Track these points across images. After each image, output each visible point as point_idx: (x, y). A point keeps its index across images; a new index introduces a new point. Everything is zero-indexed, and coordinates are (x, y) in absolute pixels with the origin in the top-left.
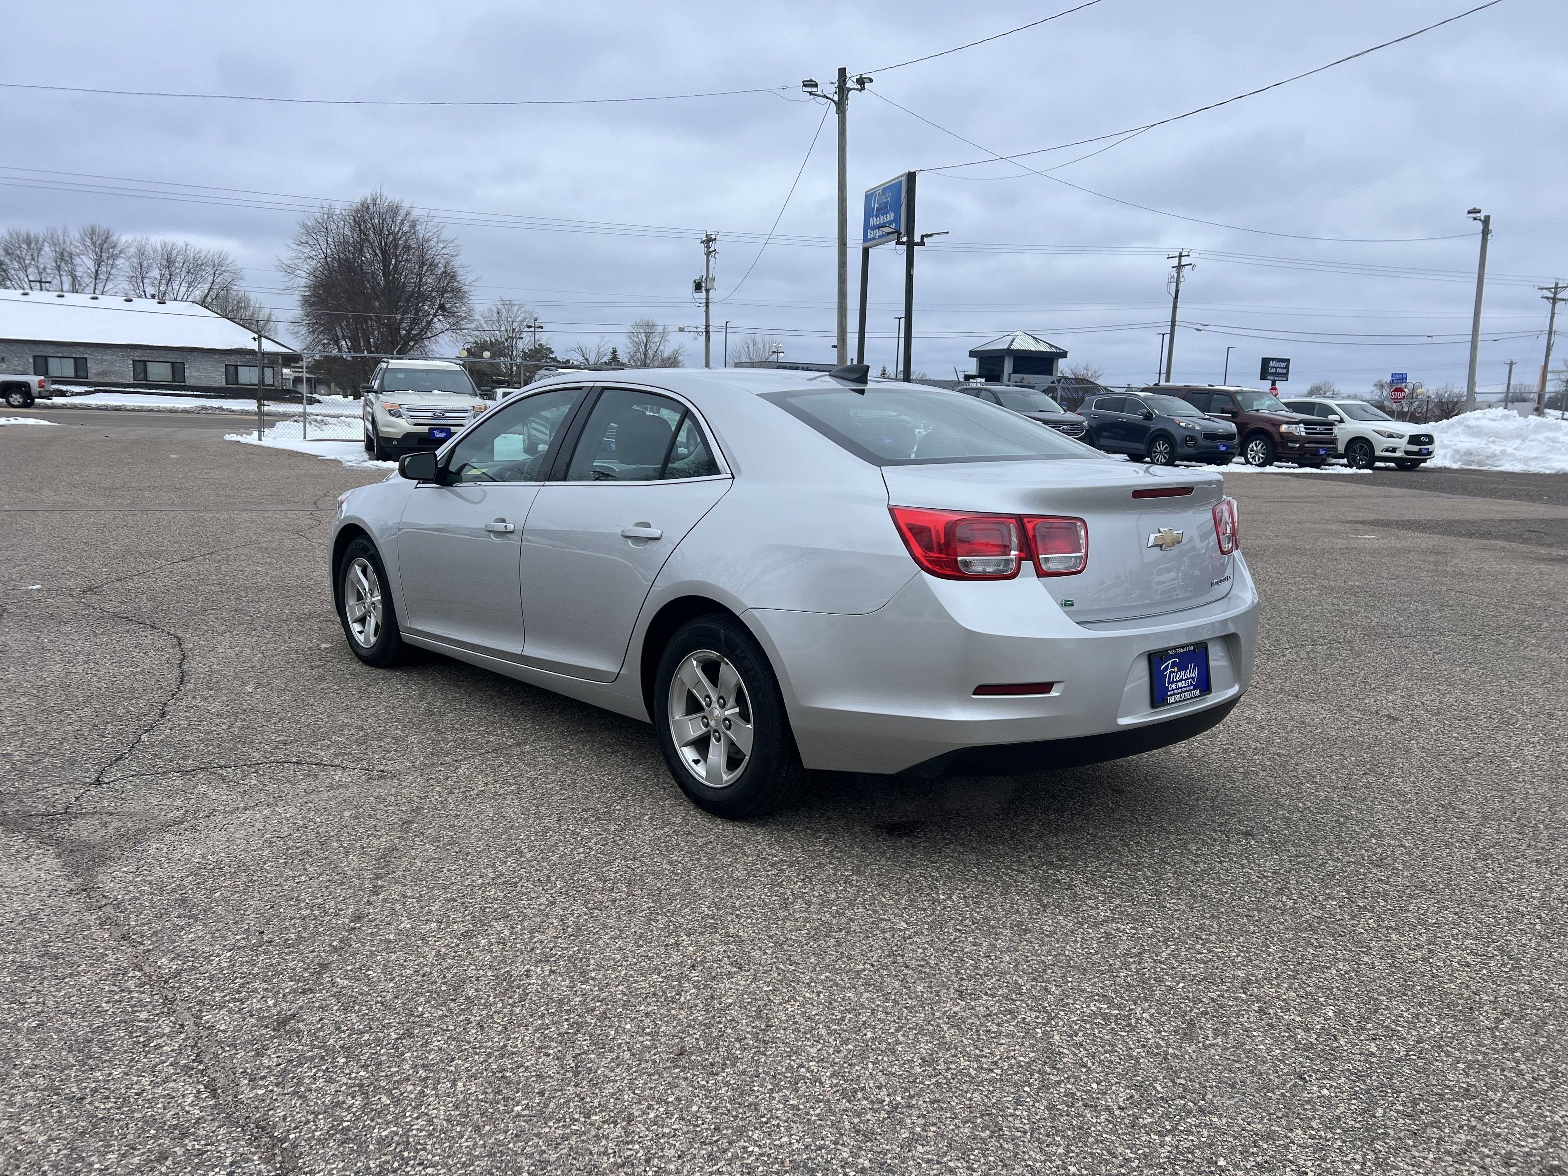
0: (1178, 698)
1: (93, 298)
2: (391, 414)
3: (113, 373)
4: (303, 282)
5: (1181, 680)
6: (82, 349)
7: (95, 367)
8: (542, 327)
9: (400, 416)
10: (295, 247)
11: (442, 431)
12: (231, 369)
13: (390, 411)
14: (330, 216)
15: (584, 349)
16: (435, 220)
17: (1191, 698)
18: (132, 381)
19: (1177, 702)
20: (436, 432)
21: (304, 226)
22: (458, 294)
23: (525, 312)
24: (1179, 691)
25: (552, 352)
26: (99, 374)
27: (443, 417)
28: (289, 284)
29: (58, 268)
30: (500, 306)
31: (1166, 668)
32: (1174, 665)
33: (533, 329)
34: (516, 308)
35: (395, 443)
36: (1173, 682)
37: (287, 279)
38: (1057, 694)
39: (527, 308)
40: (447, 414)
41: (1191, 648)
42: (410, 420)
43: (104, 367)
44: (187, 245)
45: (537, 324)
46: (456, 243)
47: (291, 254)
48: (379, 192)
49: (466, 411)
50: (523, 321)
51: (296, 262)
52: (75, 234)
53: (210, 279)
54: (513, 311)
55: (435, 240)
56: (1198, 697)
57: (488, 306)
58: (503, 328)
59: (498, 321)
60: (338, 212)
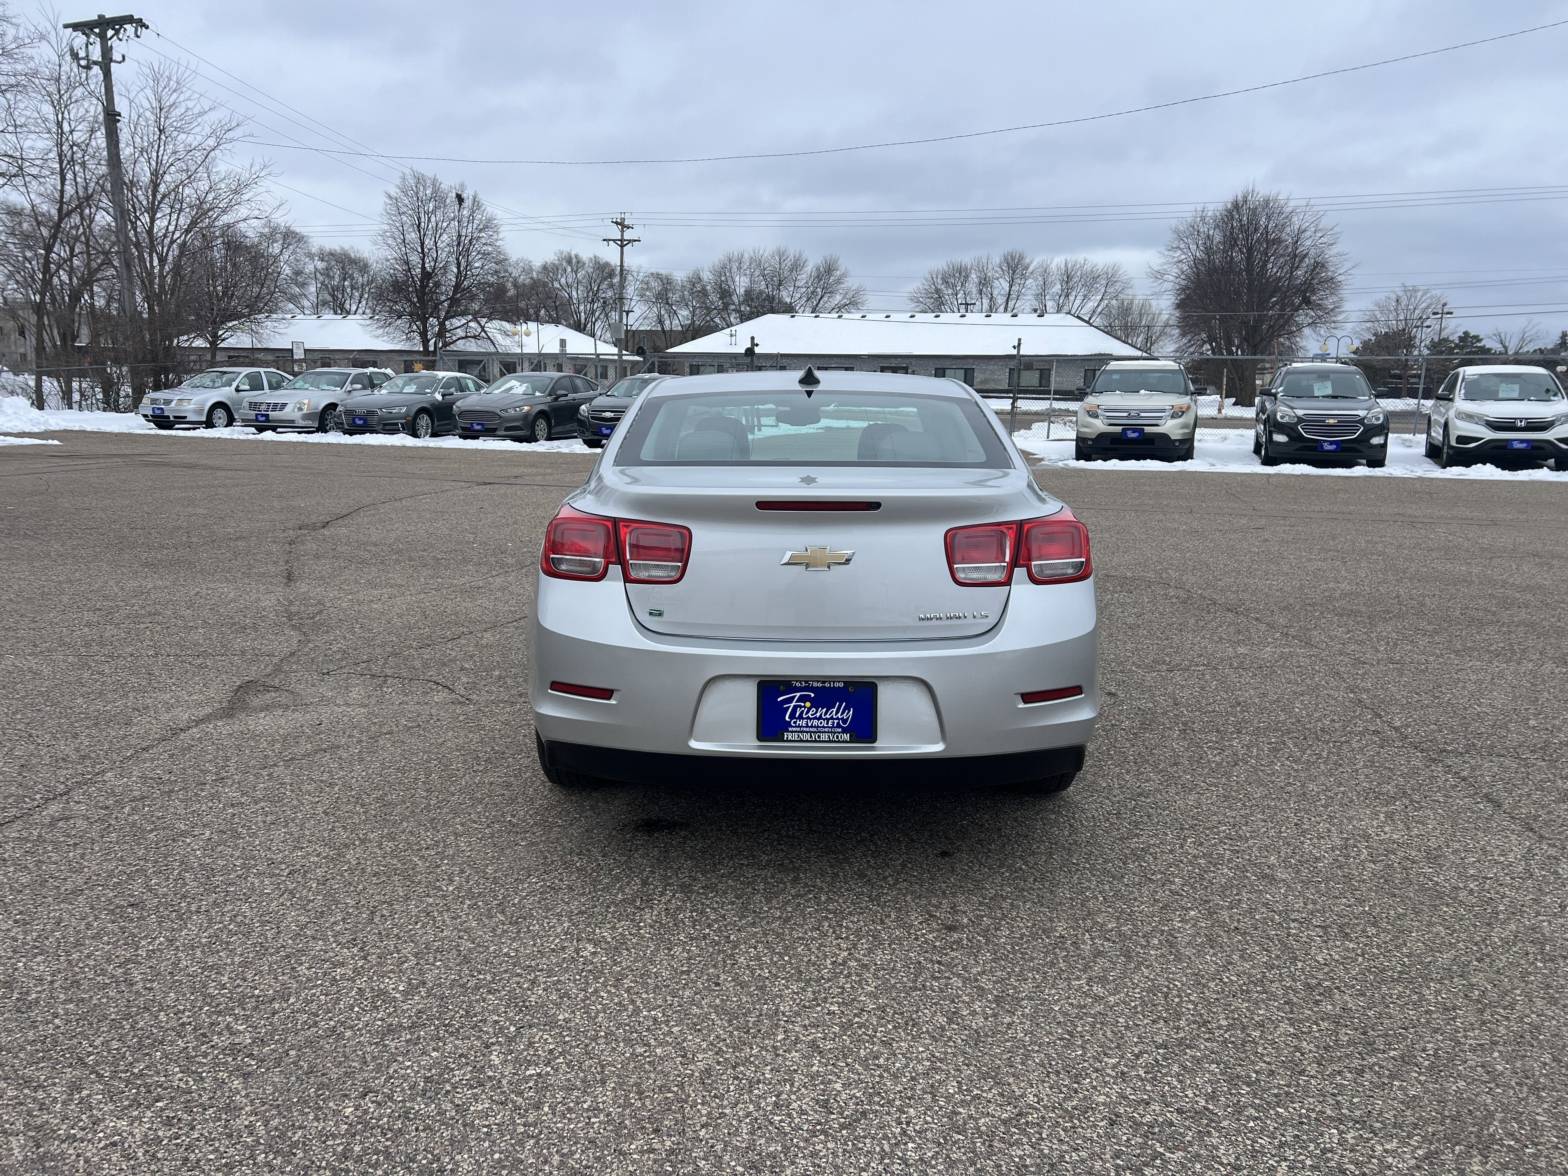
0: (807, 737)
1: (987, 316)
2: (1090, 416)
3: (993, 380)
4: (1169, 286)
5: (817, 718)
6: (971, 361)
7: (980, 376)
8: (1451, 313)
9: (1097, 417)
10: (1167, 253)
11: (1134, 431)
12: (1090, 374)
13: (1088, 412)
14: (1203, 219)
15: (1503, 336)
16: (1315, 209)
17: (833, 742)
18: (1006, 387)
20: (1129, 432)
21: (1176, 231)
22: (1331, 284)
23: (1431, 298)
25: (1480, 340)
26: (982, 382)
27: (1138, 417)
28: (1157, 290)
29: (981, 292)
30: (1400, 294)
31: (790, 700)
32: (803, 699)
33: (1439, 316)
34: (1420, 294)
35: (1090, 443)
36: (800, 718)
37: (1156, 284)
38: (614, 702)
39: (1434, 292)
40: (1142, 414)
41: (842, 683)
42: (1105, 421)
43: (987, 376)
44: (1085, 261)
45: (1445, 310)
46: (1336, 230)
47: (1162, 260)
48: (1251, 188)
49: (1163, 411)
50: (1428, 307)
51: (1165, 267)
52: (997, 260)
53: (1103, 290)
54: (1416, 297)
55: (1313, 229)
56: (846, 742)
57: (1387, 294)
58: (1401, 317)
59: (1396, 310)
60: (1210, 214)
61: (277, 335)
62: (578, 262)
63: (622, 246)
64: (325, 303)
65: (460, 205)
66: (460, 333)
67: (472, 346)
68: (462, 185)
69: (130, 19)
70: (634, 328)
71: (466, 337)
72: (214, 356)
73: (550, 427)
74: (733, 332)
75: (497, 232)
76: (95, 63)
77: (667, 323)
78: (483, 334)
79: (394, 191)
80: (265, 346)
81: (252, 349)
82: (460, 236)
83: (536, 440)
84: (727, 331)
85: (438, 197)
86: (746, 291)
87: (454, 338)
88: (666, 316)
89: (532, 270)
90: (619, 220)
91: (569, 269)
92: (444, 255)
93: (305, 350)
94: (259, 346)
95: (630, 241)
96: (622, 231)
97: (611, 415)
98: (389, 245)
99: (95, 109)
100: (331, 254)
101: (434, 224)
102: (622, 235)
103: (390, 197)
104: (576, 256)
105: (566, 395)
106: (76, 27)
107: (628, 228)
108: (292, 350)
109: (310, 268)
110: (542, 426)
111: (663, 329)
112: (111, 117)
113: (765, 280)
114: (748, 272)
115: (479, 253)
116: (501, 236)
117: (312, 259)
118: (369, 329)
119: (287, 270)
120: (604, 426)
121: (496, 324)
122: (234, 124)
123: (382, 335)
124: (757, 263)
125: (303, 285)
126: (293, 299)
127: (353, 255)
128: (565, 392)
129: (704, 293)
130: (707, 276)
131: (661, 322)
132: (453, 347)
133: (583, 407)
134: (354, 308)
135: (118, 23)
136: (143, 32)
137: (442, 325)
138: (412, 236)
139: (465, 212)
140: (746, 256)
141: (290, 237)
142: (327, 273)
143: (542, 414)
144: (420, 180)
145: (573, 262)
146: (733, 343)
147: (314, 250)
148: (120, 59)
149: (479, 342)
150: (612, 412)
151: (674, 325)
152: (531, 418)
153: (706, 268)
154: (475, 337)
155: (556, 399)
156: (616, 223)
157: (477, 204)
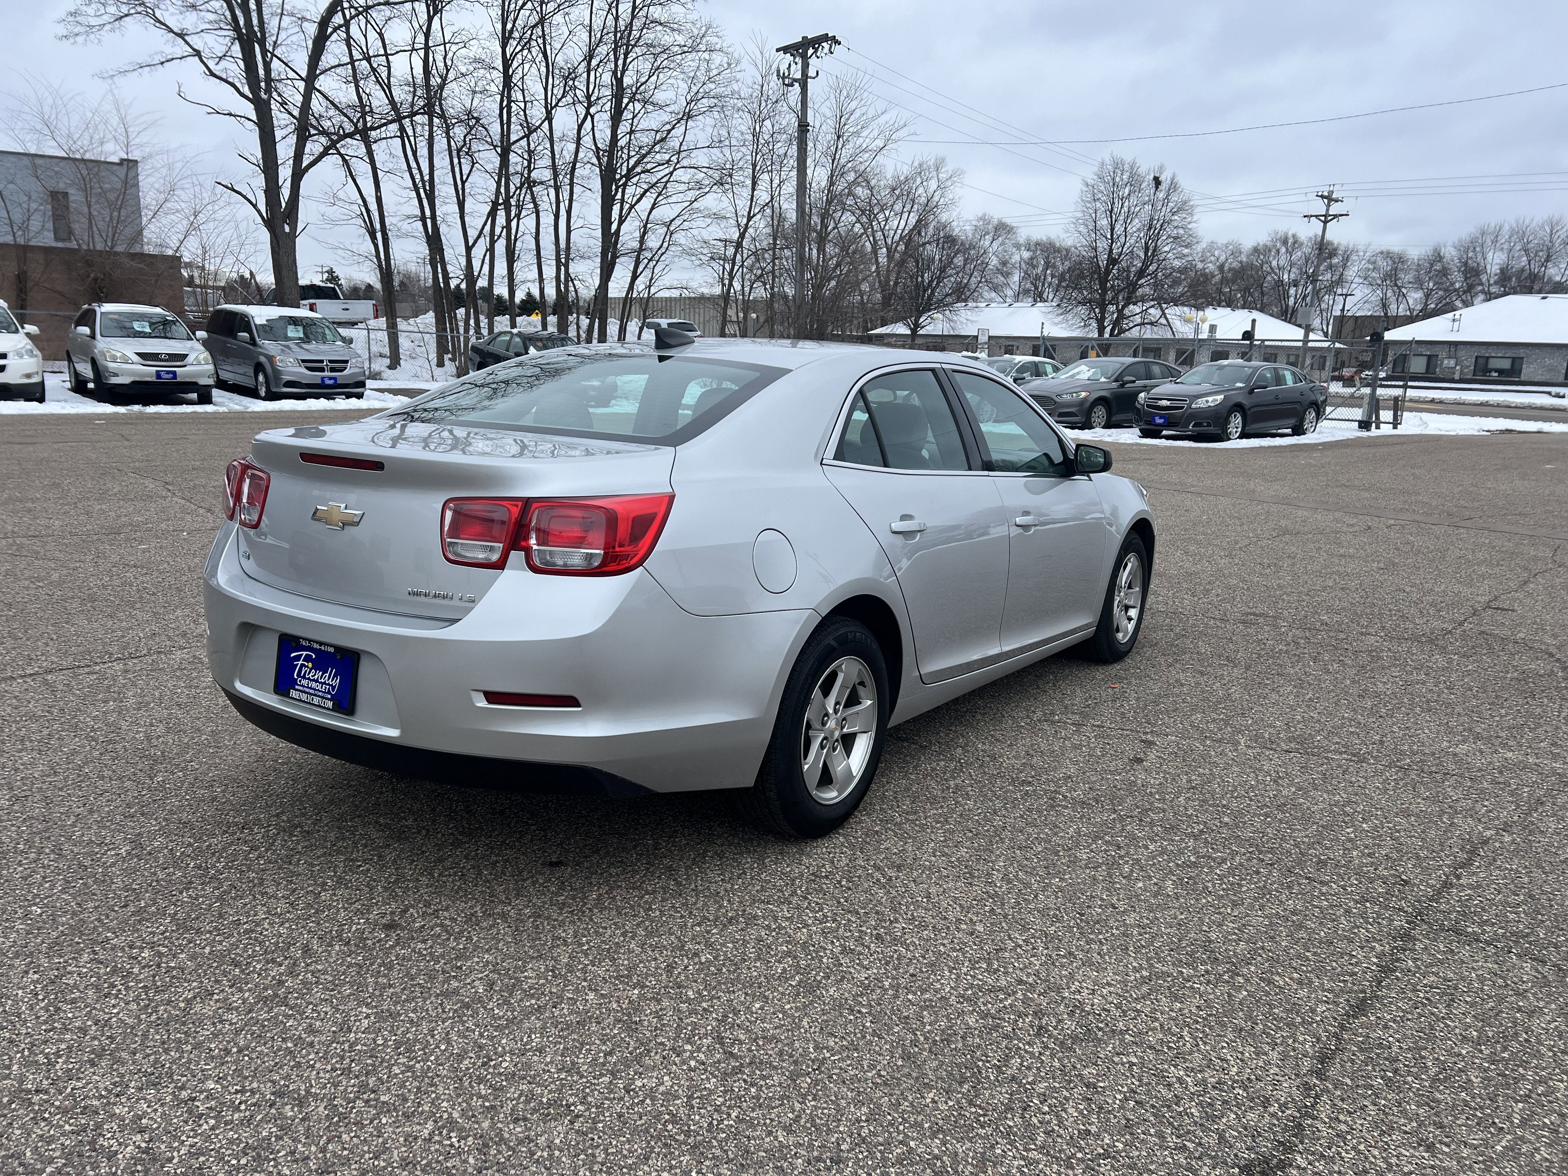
0: (304, 697)
5: (317, 681)
17: (319, 706)
19: (300, 700)
24: (312, 691)
31: (298, 658)
32: (308, 659)
36: (304, 677)
41: (332, 650)
56: (328, 709)
61: (969, 324)
62: (1295, 242)
63: (1325, 222)
64: (1026, 292)
65: (1157, 188)
66: (1137, 318)
67: (1148, 333)
68: (1161, 168)
69: (825, 38)
70: (1350, 314)
71: (1143, 324)
72: (913, 340)
73: (1110, 414)
74: (1457, 317)
75: (1191, 214)
76: (796, 80)
77: (1393, 306)
78: (1163, 321)
79: (1091, 178)
80: (957, 333)
81: (942, 336)
82: (1152, 220)
83: (1091, 427)
84: (1450, 315)
85: (1134, 182)
86: (1502, 270)
87: (1131, 325)
88: (1393, 299)
89: (1240, 253)
90: (1326, 194)
91: (1283, 250)
92: (1132, 241)
93: (990, 337)
94: (952, 333)
95: (1335, 216)
96: (1328, 206)
97: (1168, 403)
98: (1080, 233)
99: (790, 121)
100: (1037, 244)
101: (1126, 209)
102: (1327, 210)
103: (1087, 185)
104: (1294, 236)
105: (1134, 382)
106: (785, 49)
107: (1337, 201)
108: (977, 337)
109: (1016, 258)
110: (1100, 413)
111: (1386, 314)
112: (803, 127)
113: (1527, 255)
114: (1506, 246)
115: (1169, 237)
116: (1195, 218)
117: (1019, 249)
118: (1050, 316)
119: (994, 262)
120: (1158, 415)
121: (1178, 310)
122: (902, 123)
123: (1060, 323)
124: (1520, 234)
125: (1007, 275)
126: (995, 288)
127: (1058, 245)
128: (1133, 379)
129: (1444, 272)
130: (1450, 253)
131: (1384, 306)
132: (1128, 334)
133: (1142, 395)
134: (1051, 297)
135: (815, 42)
136: (837, 49)
137: (1120, 312)
138: (1104, 222)
139: (1161, 195)
140: (1506, 227)
141: (1002, 229)
142: (1031, 263)
143: (1101, 401)
144: (1118, 165)
145: (1289, 243)
146: (1455, 328)
147: (1022, 241)
148: (814, 75)
149: (1155, 329)
150: (1168, 400)
151: (1397, 309)
152: (1087, 405)
153: (1450, 243)
154: (1152, 324)
155: (1122, 386)
156: (1322, 197)
157: (1173, 186)
